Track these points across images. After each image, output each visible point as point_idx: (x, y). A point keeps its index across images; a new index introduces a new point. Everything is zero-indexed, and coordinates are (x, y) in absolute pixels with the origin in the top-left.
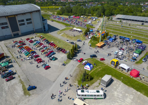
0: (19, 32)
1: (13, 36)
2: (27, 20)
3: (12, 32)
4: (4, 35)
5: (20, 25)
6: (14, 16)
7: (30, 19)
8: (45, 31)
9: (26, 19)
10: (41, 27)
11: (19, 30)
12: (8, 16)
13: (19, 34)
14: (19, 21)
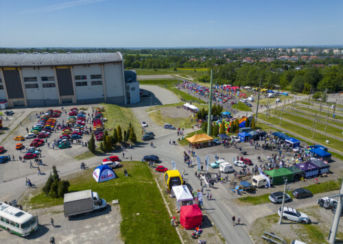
0: (72, 96)
1: (60, 102)
2: (93, 77)
3: (60, 95)
4: (46, 98)
5: (78, 84)
6: (67, 68)
7: (99, 76)
8: (129, 103)
9: (91, 76)
10: (122, 95)
11: (73, 94)
12: (56, 66)
13: (73, 102)
14: (77, 78)
